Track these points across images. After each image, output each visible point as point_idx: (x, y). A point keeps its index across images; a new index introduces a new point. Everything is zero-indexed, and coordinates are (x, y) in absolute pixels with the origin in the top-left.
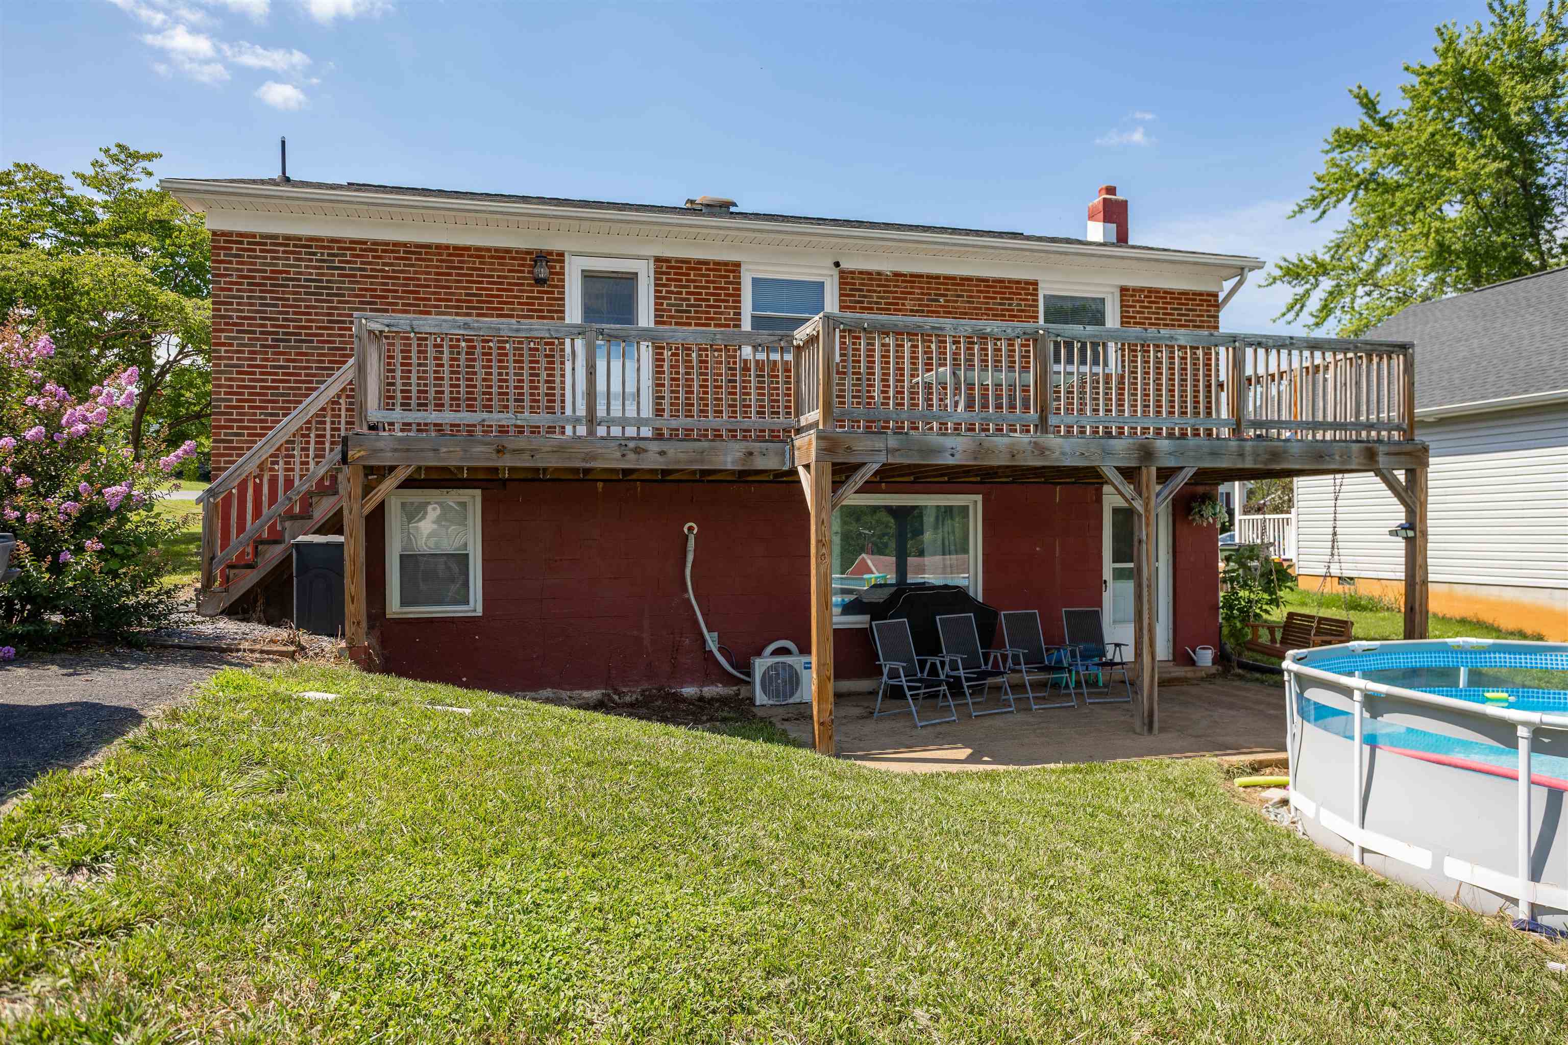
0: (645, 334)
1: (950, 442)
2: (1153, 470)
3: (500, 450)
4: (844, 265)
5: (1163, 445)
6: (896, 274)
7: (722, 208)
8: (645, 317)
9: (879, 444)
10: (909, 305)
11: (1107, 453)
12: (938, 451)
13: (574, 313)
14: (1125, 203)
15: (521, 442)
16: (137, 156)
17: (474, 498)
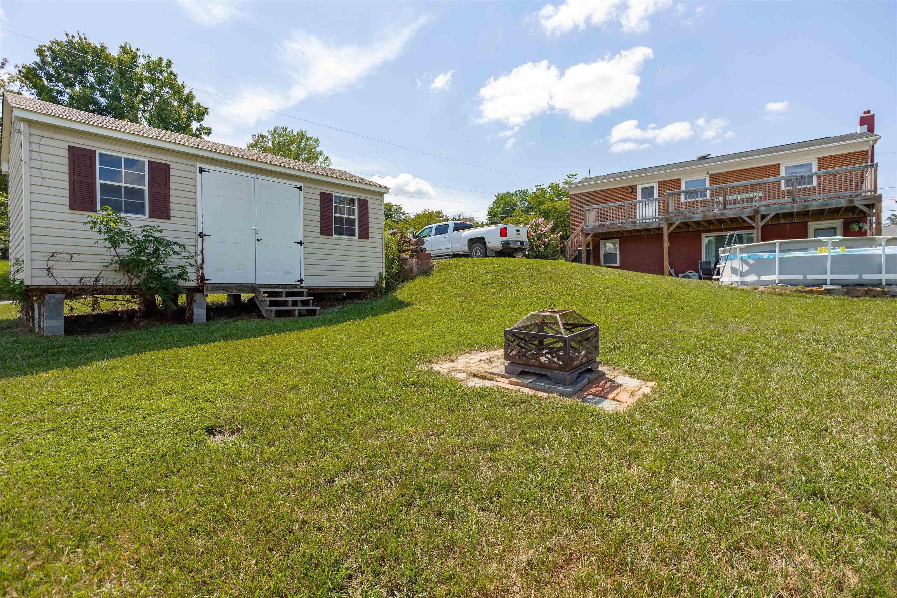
0: (655, 200)
1: (697, 215)
2: (760, 216)
3: (608, 228)
4: (710, 173)
5: (763, 209)
6: (727, 172)
7: (704, 158)
8: (656, 196)
9: (679, 218)
10: (731, 179)
11: (743, 213)
12: (694, 218)
13: (639, 198)
14: (873, 116)
15: (612, 226)
16: (573, 176)
17: (618, 241)
